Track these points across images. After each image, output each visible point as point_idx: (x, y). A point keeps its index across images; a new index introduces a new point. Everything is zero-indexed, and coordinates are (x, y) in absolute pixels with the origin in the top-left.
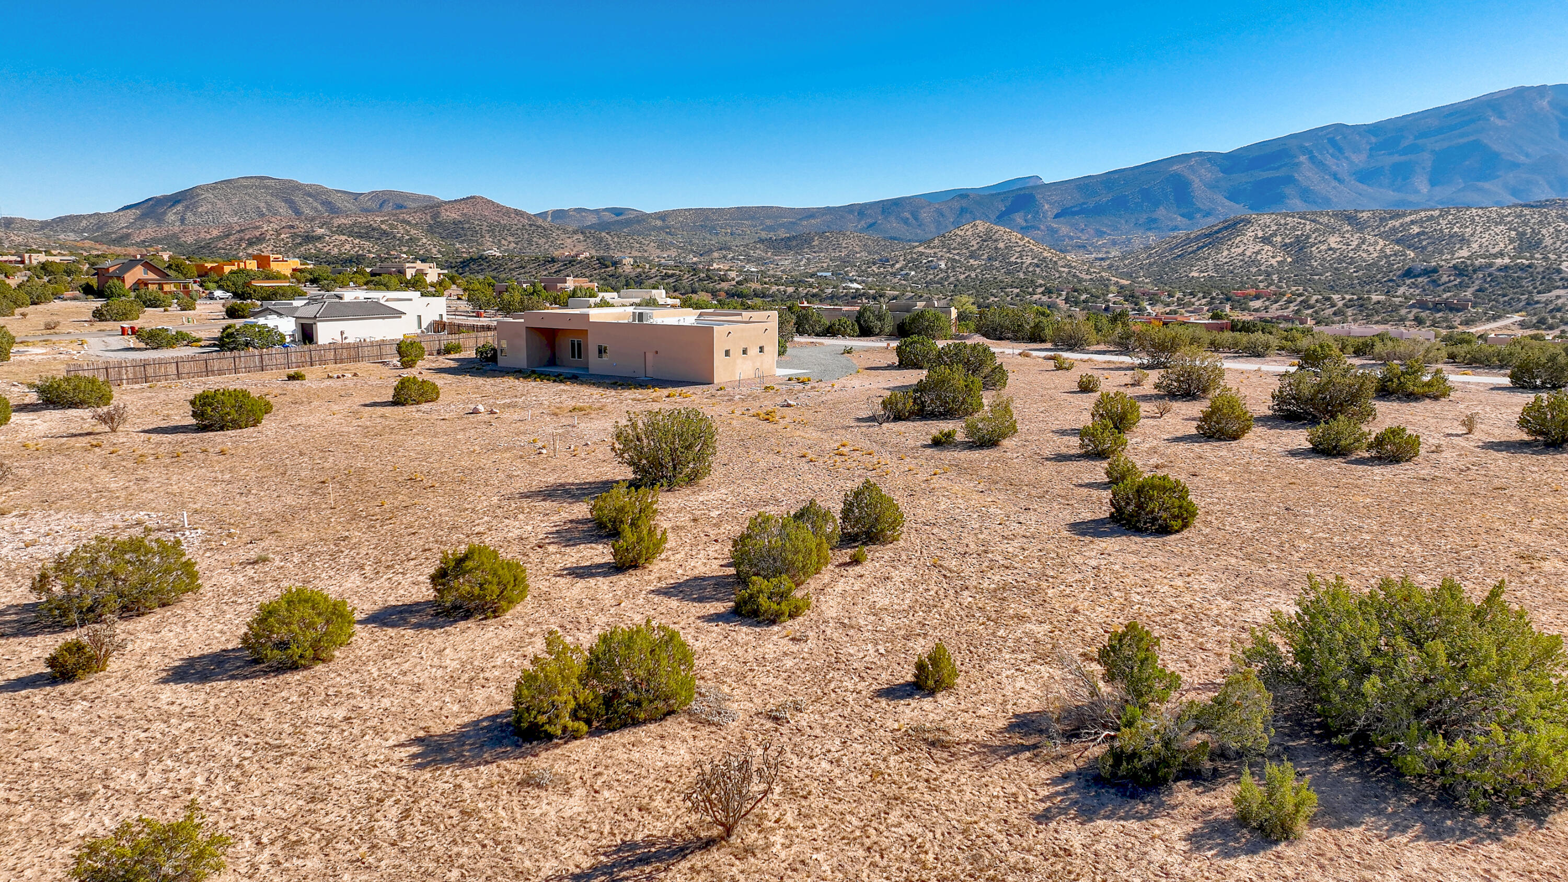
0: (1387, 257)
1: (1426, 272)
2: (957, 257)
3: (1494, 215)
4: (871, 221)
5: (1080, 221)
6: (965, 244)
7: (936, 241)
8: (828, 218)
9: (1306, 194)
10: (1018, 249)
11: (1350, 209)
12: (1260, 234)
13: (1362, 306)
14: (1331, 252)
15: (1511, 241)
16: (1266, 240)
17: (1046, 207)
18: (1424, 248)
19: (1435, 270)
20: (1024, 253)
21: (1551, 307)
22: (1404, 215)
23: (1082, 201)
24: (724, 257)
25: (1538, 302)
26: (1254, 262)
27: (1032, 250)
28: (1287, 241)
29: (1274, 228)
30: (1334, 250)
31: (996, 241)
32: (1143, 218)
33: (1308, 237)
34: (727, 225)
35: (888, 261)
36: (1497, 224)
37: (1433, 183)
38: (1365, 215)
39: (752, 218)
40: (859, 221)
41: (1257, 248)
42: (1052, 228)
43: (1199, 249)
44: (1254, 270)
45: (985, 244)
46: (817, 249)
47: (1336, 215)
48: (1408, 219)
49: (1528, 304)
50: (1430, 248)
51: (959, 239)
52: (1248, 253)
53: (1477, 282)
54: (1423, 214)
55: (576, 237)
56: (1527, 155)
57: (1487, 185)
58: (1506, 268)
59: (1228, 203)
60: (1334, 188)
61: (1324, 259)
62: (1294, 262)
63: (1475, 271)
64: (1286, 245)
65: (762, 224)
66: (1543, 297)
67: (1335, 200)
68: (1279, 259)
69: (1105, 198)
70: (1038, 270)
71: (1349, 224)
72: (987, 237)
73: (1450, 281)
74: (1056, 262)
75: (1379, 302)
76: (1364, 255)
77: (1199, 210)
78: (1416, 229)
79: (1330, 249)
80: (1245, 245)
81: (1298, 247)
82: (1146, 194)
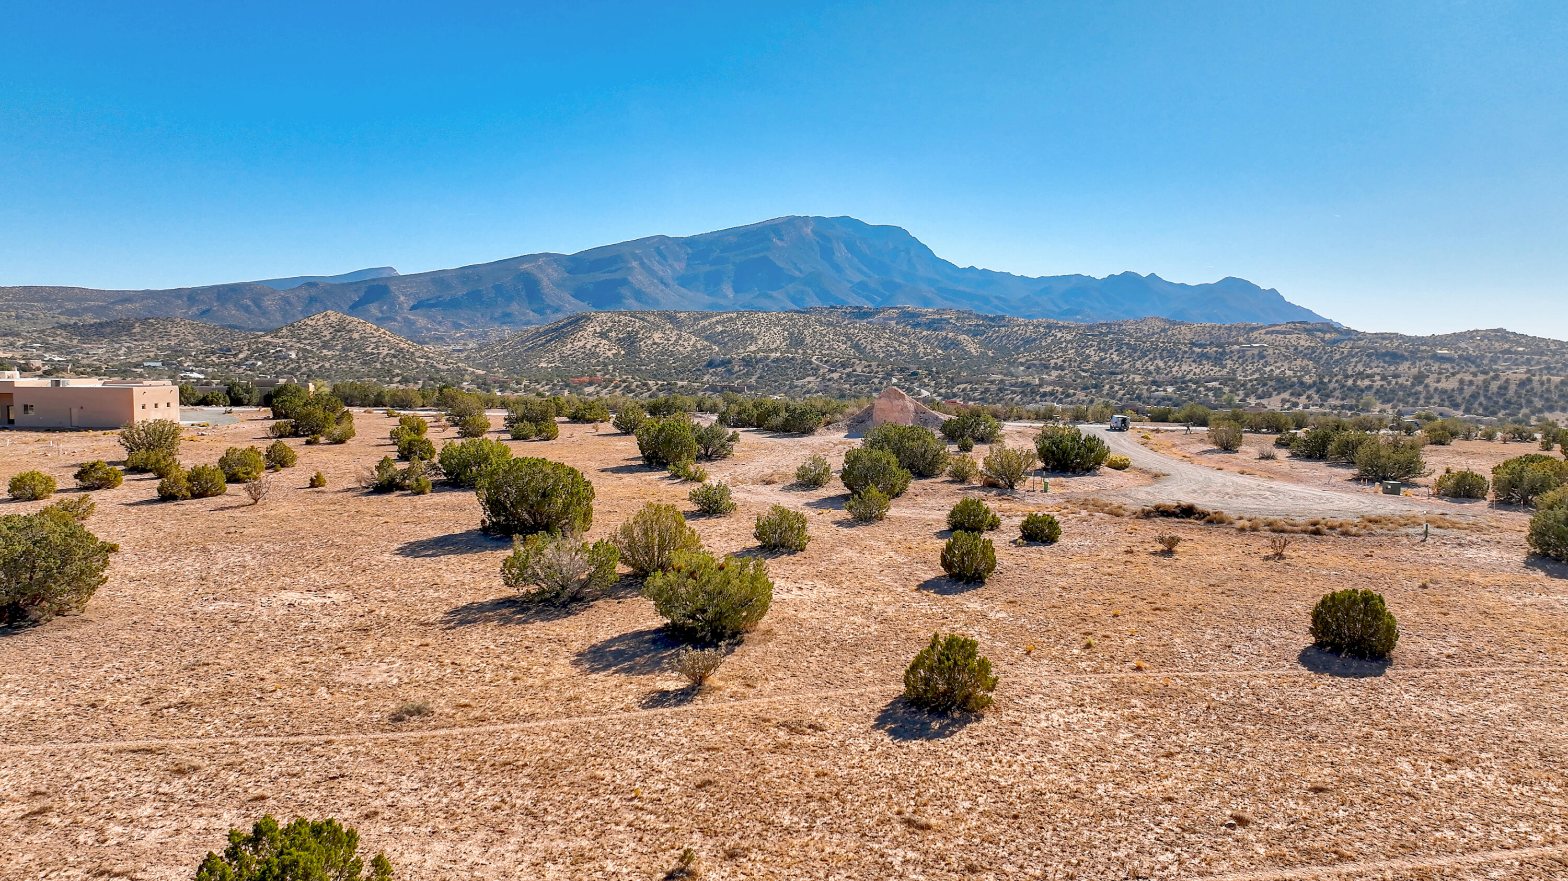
0: (698, 350)
1: (724, 363)
2: (308, 348)
3: (774, 319)
4: (204, 307)
5: (438, 314)
6: (317, 334)
7: (284, 331)
8: (151, 302)
9: (639, 295)
10: (374, 340)
11: (671, 309)
12: (598, 329)
13: (670, 390)
14: (655, 346)
15: (785, 340)
16: (603, 335)
17: (402, 298)
18: (726, 344)
19: (729, 362)
20: (380, 344)
21: (804, 390)
22: (712, 316)
23: (438, 294)
24: (11, 344)
25: (796, 386)
26: (593, 354)
27: (388, 341)
28: (620, 336)
29: (610, 324)
30: (658, 345)
31: (350, 331)
32: (498, 312)
33: (637, 333)
34: (9, 306)
35: (229, 350)
36: (776, 325)
37: (737, 291)
38: (683, 315)
39: (46, 300)
40: (189, 309)
41: (596, 342)
42: (409, 320)
43: (547, 342)
44: (594, 361)
45: (339, 334)
46: (138, 337)
47: (660, 315)
48: (714, 320)
49: (790, 388)
50: (730, 344)
51: (309, 329)
52: (588, 346)
53: (759, 371)
54: (725, 316)
56: (801, 271)
57: (775, 294)
58: (776, 360)
59: (573, 300)
60: (662, 291)
61: (650, 352)
62: (627, 354)
63: (757, 362)
64: (619, 339)
65: (60, 307)
66: (799, 383)
67: (663, 301)
68: (614, 351)
69: (461, 292)
70: (395, 361)
71: (671, 323)
72: (340, 328)
73: (740, 371)
74: (413, 353)
75: (682, 387)
76: (681, 349)
77: (549, 306)
78: (720, 328)
79: (655, 344)
80: (586, 339)
81: (630, 341)
82: (499, 289)
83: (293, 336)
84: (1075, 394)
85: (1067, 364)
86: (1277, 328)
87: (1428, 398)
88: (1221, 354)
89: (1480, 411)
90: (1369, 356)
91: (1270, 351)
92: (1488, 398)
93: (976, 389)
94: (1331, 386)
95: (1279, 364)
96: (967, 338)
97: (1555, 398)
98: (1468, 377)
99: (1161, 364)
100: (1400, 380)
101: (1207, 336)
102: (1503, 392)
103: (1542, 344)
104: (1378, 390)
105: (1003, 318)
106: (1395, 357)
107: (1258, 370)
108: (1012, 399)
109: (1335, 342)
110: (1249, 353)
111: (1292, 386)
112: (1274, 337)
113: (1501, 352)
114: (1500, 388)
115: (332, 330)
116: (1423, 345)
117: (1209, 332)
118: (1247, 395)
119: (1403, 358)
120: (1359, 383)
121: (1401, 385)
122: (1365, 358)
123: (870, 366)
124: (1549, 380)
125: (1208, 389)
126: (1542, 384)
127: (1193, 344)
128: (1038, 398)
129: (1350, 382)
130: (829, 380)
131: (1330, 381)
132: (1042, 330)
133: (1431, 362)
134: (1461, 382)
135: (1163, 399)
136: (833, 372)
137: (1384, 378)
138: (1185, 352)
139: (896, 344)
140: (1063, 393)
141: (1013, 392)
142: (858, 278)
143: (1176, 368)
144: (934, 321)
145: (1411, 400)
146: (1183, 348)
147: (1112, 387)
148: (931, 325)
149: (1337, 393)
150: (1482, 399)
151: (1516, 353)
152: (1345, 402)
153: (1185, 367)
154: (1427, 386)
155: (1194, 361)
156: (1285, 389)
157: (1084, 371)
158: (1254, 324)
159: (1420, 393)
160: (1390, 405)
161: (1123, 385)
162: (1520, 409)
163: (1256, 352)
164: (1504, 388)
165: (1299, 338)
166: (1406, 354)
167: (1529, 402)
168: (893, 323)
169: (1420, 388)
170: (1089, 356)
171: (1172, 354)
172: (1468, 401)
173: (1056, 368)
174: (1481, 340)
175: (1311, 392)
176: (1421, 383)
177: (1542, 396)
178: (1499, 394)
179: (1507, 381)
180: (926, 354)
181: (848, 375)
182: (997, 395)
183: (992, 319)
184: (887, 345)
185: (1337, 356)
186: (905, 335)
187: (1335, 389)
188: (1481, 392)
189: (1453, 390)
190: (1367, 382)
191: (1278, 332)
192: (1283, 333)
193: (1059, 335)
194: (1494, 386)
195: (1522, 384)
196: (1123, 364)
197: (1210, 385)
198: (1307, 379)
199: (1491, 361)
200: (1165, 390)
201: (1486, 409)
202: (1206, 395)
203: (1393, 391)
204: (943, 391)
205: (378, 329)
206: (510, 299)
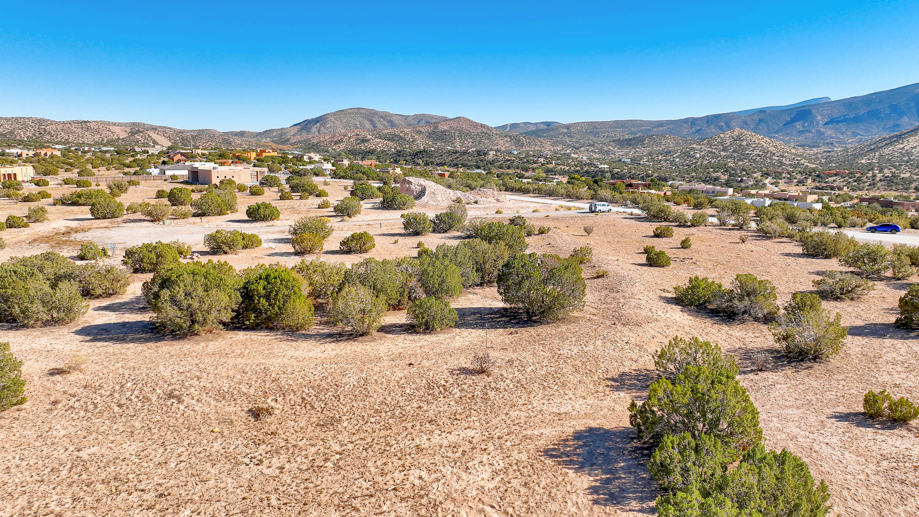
2: (714, 151)
6: (722, 143)
7: (706, 141)
17: (819, 118)
20: (756, 148)
23: (846, 113)
24: (587, 150)
26: (908, 153)
27: (762, 146)
31: (742, 140)
32: (890, 124)
34: (606, 131)
35: (670, 152)
39: (623, 127)
42: (821, 131)
43: (885, 145)
45: (735, 142)
51: (719, 140)
52: (906, 148)
55: (505, 139)
65: (629, 130)
69: (863, 111)
70: (758, 158)
72: (739, 138)
74: (774, 154)
82: (894, 108)
83: (708, 144)
115: (732, 140)
205: (763, 138)
206: (902, 114)
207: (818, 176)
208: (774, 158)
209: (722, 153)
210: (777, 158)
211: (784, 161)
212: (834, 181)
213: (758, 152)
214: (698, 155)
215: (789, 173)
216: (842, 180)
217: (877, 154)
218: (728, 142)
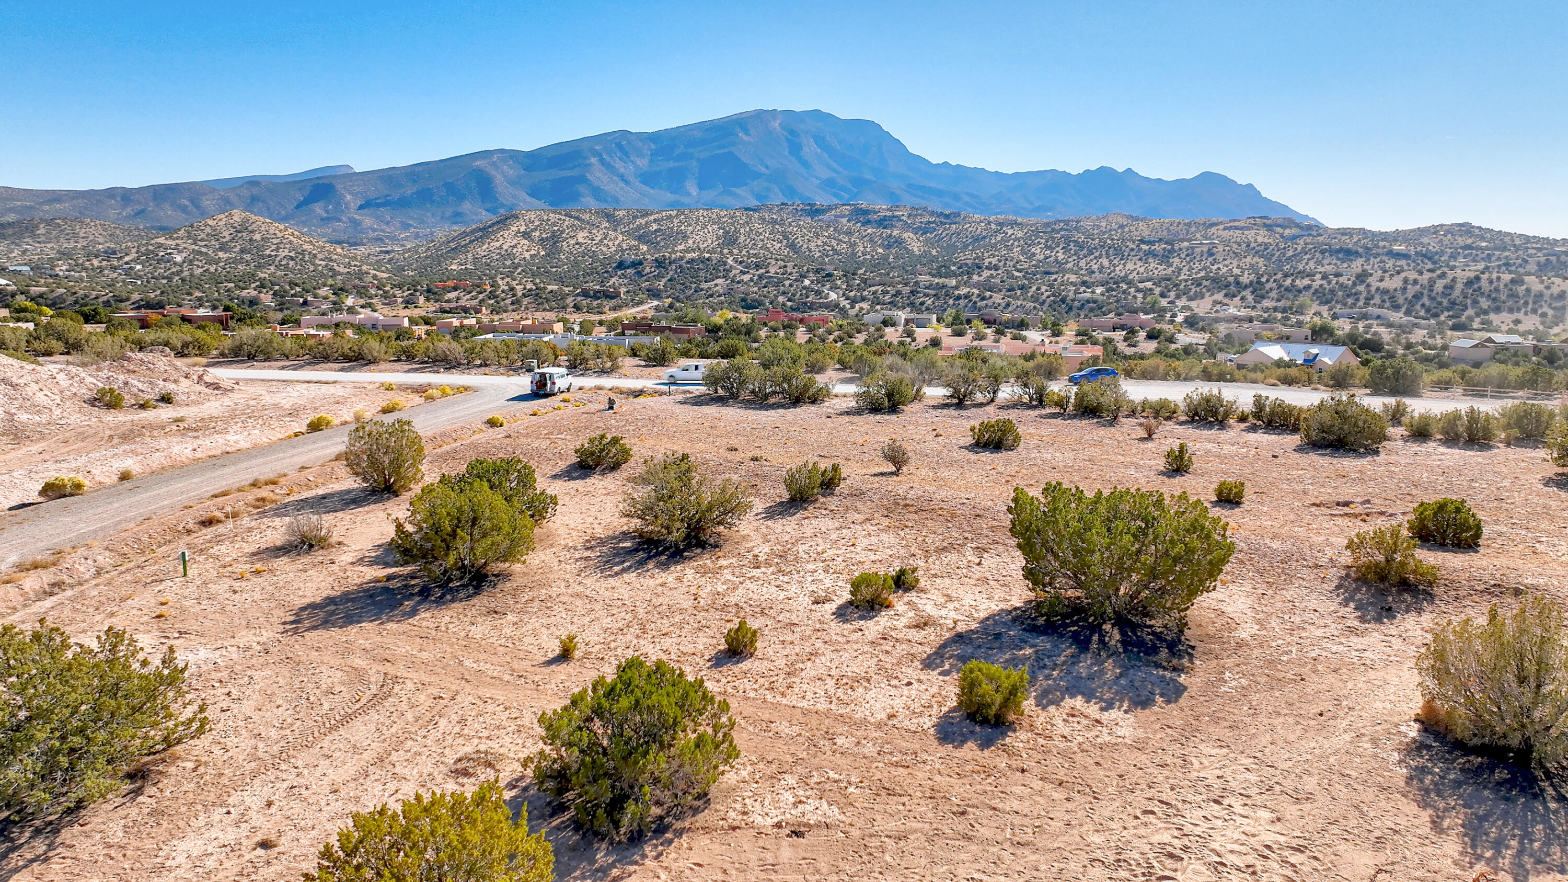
0: (623, 251)
1: (634, 264)
2: (203, 250)
3: (714, 216)
4: (139, 207)
5: (386, 213)
6: (216, 235)
7: (182, 232)
8: (81, 202)
9: (597, 193)
10: (275, 241)
12: (522, 229)
14: (577, 246)
15: (718, 238)
16: (526, 235)
17: (349, 197)
18: (658, 243)
19: (640, 263)
20: (281, 246)
22: (651, 214)
23: (386, 192)
26: (510, 256)
27: (291, 242)
28: (544, 236)
29: (537, 223)
30: (581, 245)
31: (252, 232)
32: (449, 212)
33: (562, 232)
35: (114, 253)
36: (714, 223)
37: (701, 187)
38: (621, 213)
40: (123, 209)
41: (515, 242)
42: (355, 219)
43: (471, 242)
44: (508, 263)
45: (239, 235)
46: (43, 238)
48: (652, 218)
50: (662, 244)
51: (208, 230)
52: (505, 247)
54: (664, 213)
56: (767, 167)
58: (692, 261)
59: (528, 199)
60: (622, 188)
61: (571, 253)
62: (547, 255)
63: (670, 263)
64: (542, 239)
66: (704, 286)
68: (533, 252)
69: (410, 190)
70: (292, 263)
72: (243, 228)
74: (315, 256)
75: (552, 292)
76: (605, 249)
77: (502, 205)
79: (578, 244)
80: (507, 239)
81: (553, 241)
82: (450, 187)
83: (189, 237)
84: (991, 297)
85: (1001, 264)
86: (1236, 224)
87: (1368, 299)
88: (1169, 252)
89: (1422, 313)
90: (1322, 252)
91: (1221, 248)
92: (1432, 299)
93: (888, 292)
94: (1268, 286)
95: (1227, 262)
96: (911, 235)
97: (1503, 297)
98: (1413, 276)
99: (1106, 263)
100: (1341, 279)
101: (1165, 233)
102: (1448, 291)
103: (1507, 239)
104: (1316, 290)
105: (959, 215)
106: (1348, 254)
107: (1205, 268)
108: (922, 304)
109: (1294, 238)
110: (1198, 250)
111: (1227, 286)
112: (1231, 233)
113: (1461, 248)
114: (1445, 287)
115: (232, 231)
116: (1383, 240)
117: (1168, 229)
118: (1178, 297)
119: (1357, 254)
120: (1298, 282)
121: (1342, 285)
122: (1318, 255)
123: (785, 266)
124: (1499, 278)
125: (1139, 290)
126: (1491, 282)
127: (1142, 241)
128: (951, 302)
129: (1288, 282)
130: (739, 282)
131: (1268, 281)
132: (993, 226)
133: (1384, 258)
134: (1406, 281)
135: (1088, 301)
136: (744, 273)
137: (1325, 277)
138: (1132, 250)
139: (834, 243)
140: (979, 295)
141: (926, 295)
142: (825, 174)
143: (1121, 266)
144: (885, 218)
145: (1350, 301)
146: (1131, 245)
147: (1038, 289)
148: (883, 223)
149: (1273, 294)
150: (1426, 300)
151: (1479, 248)
152: (1279, 304)
153: (1130, 266)
154: (1368, 286)
155: (1140, 259)
156: (1220, 289)
157: (1018, 270)
158: (1214, 220)
159: (1361, 293)
160: (1326, 307)
161: (1051, 286)
162: (1463, 310)
163: (1205, 249)
164: (1450, 287)
165: (1256, 234)
166: (1360, 250)
167: (1475, 302)
168: (844, 220)
169: (1361, 288)
170: (1034, 255)
171: (1119, 252)
172: (1410, 302)
173: (988, 268)
174: (1445, 235)
175: (1247, 293)
176: (1363, 282)
177: (1489, 296)
178: (1444, 294)
179: (1454, 280)
180: (864, 254)
181: (760, 277)
182: (909, 298)
183: (947, 216)
184: (825, 244)
185: (1290, 253)
186: (849, 233)
187: (1271, 289)
188: (1425, 292)
189: (1396, 290)
190: (1306, 282)
191: (1236, 228)
192: (1242, 228)
193: (1010, 232)
194: (1439, 285)
195: (1469, 283)
196: (1067, 262)
197: (1141, 286)
198: (1245, 279)
199: (1450, 257)
200: (1093, 292)
201: (1428, 311)
202: (1135, 297)
203: (1332, 291)
204: (852, 294)
205: (286, 230)
206: (461, 198)
207: (429, 291)
208: (317, 262)
209: (221, 254)
210: (323, 263)
211: (336, 267)
212: (458, 298)
213: (286, 252)
214: (179, 259)
215: (378, 288)
216: (468, 296)
217: (470, 256)
218: (226, 234)
